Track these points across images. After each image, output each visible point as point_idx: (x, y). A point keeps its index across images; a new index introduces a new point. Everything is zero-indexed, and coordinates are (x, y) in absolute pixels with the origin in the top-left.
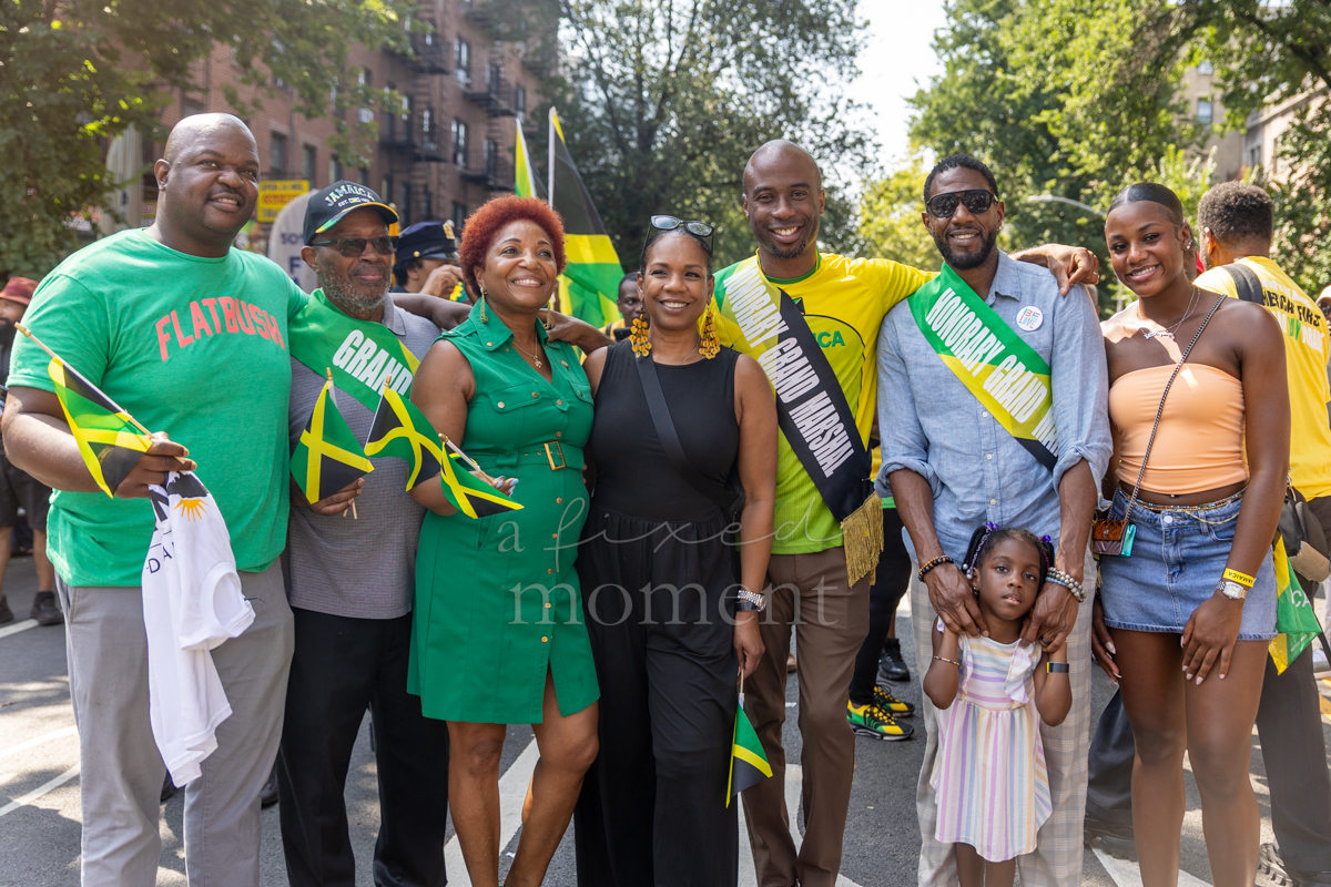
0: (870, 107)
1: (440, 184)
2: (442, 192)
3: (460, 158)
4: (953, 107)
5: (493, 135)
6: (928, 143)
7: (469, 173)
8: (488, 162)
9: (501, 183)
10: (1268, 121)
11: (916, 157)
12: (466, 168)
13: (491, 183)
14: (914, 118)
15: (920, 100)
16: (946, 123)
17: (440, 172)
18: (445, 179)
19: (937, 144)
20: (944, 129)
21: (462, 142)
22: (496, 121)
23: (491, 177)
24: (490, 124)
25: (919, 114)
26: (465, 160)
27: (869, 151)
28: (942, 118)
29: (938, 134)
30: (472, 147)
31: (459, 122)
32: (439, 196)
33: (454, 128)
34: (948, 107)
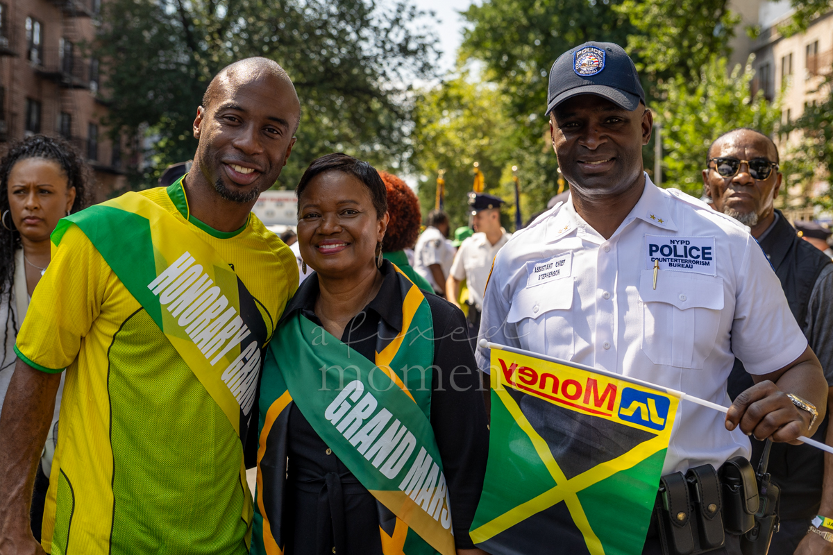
0: (433, 14)
1: (13, 79)
2: (16, 87)
3: (35, 54)
4: (504, 20)
5: (70, 34)
6: (479, 53)
7: (44, 70)
8: (64, 60)
9: (76, 81)
10: (777, 42)
11: (463, 69)
12: (41, 64)
13: (66, 81)
14: (467, 30)
15: (472, 13)
16: (496, 34)
17: (13, 67)
18: (19, 74)
19: (488, 54)
20: (495, 40)
21: (37, 39)
22: (71, 20)
23: (66, 74)
24: (66, 24)
25: (472, 27)
26: (41, 56)
27: (431, 57)
28: (493, 29)
29: (489, 44)
30: (47, 45)
31: (34, 20)
32: (12, 91)
33: (28, 25)
34: (499, 20)
